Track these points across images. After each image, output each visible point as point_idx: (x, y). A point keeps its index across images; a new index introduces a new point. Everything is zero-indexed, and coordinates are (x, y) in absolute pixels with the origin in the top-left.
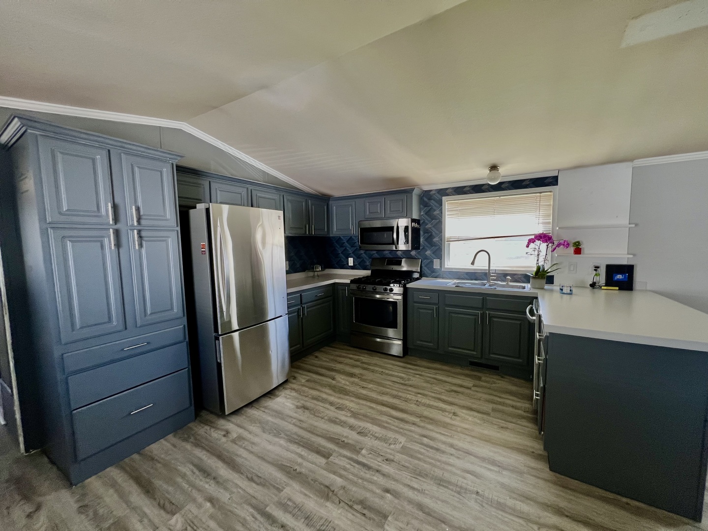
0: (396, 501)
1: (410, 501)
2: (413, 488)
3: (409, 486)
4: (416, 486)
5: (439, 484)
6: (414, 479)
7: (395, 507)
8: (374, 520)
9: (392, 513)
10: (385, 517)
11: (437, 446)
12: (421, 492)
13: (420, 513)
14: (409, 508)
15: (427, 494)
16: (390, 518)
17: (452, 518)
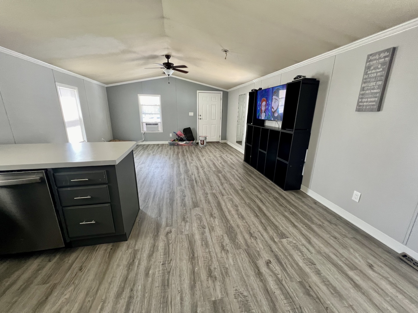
0: (199, 303)
1: (193, 294)
2: (182, 299)
3: (181, 303)
4: (178, 298)
5: (168, 285)
6: (173, 303)
7: (204, 301)
8: (222, 308)
9: (209, 300)
10: (214, 302)
11: (122, 306)
12: (181, 292)
13: (197, 285)
14: (198, 293)
15: (181, 288)
16: (213, 299)
17: (189, 269)
